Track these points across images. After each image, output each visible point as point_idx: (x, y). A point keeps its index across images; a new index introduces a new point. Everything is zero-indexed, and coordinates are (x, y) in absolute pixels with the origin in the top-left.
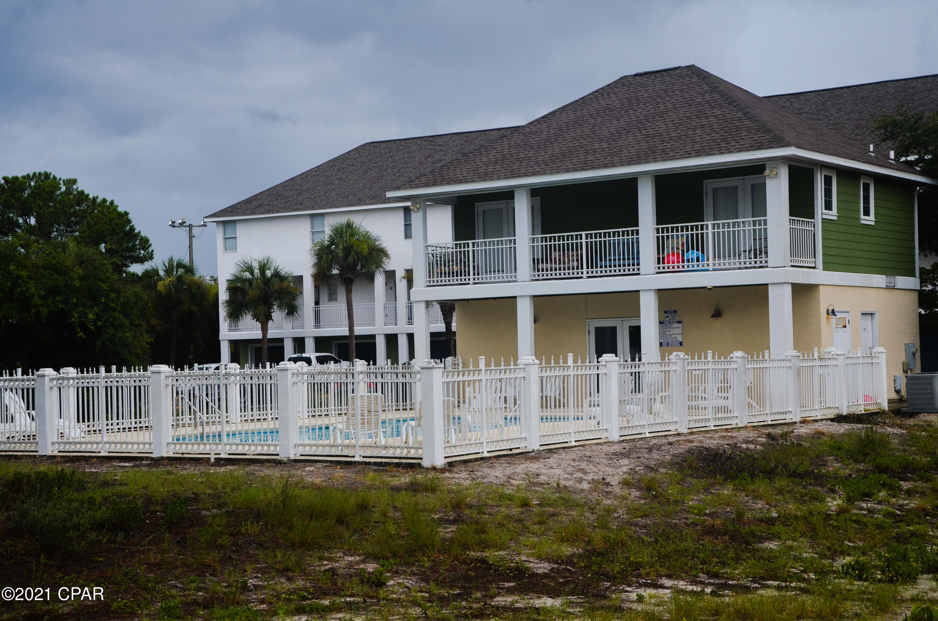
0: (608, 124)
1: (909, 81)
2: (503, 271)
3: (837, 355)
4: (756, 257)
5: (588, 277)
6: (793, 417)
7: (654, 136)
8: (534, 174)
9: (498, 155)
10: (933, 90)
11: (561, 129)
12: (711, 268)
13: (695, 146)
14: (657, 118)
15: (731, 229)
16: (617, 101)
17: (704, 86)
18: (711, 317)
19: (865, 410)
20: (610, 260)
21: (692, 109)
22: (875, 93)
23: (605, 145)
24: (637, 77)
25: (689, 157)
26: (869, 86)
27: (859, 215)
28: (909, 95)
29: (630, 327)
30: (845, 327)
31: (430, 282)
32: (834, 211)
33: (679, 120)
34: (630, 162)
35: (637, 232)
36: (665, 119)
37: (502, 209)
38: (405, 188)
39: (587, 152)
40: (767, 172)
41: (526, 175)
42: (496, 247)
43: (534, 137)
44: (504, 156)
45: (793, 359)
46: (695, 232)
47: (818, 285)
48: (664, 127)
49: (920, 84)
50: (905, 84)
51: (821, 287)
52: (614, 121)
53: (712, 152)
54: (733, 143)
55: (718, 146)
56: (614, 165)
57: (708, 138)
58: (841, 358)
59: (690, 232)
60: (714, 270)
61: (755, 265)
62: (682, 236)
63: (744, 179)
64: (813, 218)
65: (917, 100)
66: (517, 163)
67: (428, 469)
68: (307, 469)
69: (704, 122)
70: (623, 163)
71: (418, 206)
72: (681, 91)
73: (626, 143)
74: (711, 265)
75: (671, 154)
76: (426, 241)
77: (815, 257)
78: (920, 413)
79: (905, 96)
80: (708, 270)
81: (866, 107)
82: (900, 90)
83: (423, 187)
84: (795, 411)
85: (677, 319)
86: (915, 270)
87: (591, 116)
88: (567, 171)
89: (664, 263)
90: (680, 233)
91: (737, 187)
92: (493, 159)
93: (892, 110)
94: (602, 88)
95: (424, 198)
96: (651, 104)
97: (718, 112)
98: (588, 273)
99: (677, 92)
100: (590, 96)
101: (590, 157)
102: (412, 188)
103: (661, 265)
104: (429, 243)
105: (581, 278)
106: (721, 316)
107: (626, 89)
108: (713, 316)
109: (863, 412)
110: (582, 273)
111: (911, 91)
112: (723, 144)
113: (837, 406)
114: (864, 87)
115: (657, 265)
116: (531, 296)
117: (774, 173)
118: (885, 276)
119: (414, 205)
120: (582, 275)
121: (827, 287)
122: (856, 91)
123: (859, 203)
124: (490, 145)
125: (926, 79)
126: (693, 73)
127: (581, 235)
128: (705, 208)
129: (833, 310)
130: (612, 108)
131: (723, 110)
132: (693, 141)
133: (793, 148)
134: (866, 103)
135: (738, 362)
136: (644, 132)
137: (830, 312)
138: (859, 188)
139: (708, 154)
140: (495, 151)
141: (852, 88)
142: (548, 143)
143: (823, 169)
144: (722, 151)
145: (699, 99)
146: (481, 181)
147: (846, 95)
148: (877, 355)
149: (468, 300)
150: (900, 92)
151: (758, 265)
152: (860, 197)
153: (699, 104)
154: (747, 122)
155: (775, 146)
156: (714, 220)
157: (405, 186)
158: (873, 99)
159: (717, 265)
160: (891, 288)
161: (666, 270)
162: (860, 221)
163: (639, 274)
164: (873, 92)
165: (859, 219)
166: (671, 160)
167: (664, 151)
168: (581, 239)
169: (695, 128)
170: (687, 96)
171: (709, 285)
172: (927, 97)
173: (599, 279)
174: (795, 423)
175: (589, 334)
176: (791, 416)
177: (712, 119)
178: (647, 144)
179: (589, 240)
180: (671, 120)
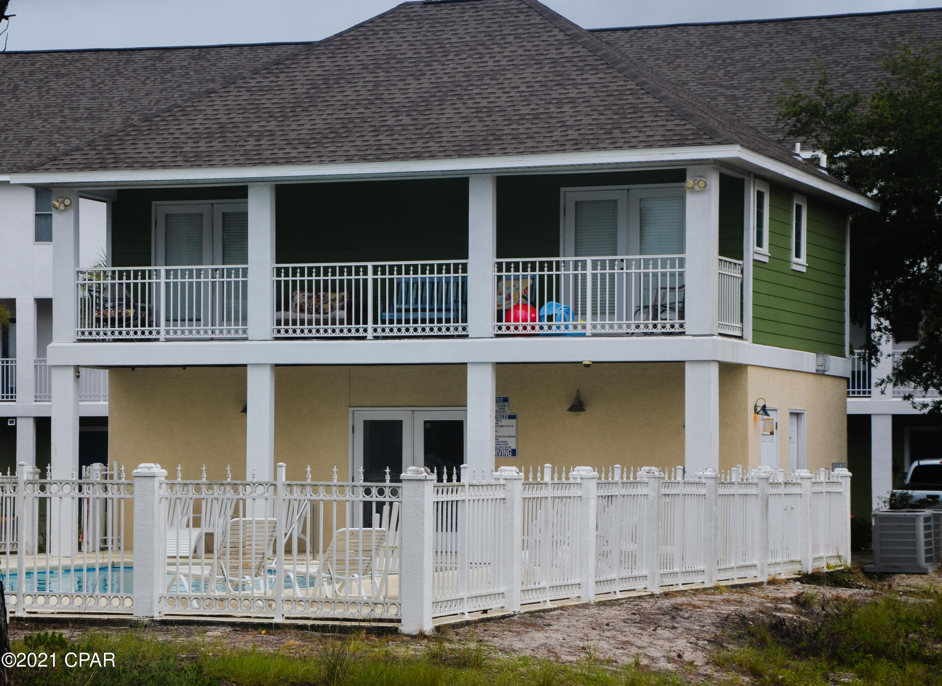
0: (401, 85)
1: (721, 27)
2: (198, 320)
3: (802, 478)
4: (655, 317)
5: (376, 338)
6: (759, 575)
7: (490, 112)
8: (289, 161)
9: (209, 124)
10: (761, 45)
11: (315, 87)
12: (588, 331)
13: (568, 132)
14: (487, 80)
15: (608, 271)
16: (405, 46)
17: (556, 32)
18: (569, 410)
19: (828, 567)
20: (399, 310)
21: (545, 69)
22: (670, 43)
23: (406, 120)
24: (429, 7)
25: (564, 151)
26: (659, 31)
27: (789, 255)
28: (725, 52)
29: (426, 422)
30: (772, 433)
31: (83, 333)
32: (765, 249)
33: (528, 87)
34: (460, 153)
35: (465, 266)
36: (502, 83)
37: (201, 215)
38: (47, 170)
39: (376, 131)
40: (689, 182)
41: (275, 162)
42: (179, 280)
43: (270, 96)
44: (222, 126)
45: (760, 483)
46: (546, 273)
47: (746, 366)
48: (504, 97)
49: (740, 35)
50: (716, 32)
51: (749, 369)
52: (410, 80)
53: (600, 145)
54: (634, 133)
55: (609, 136)
56: (432, 156)
57: (588, 120)
58: (807, 484)
59: (537, 273)
60: (594, 335)
61: (655, 331)
62: (525, 277)
63: (628, 190)
64: (742, 258)
65: (738, 61)
66: (252, 141)
67: (413, 637)
68: (209, 634)
69: (573, 93)
70: (447, 153)
71: (67, 202)
72: (517, 36)
73: (443, 120)
74: (589, 327)
75: (530, 143)
76: (77, 263)
77: (742, 321)
78: (895, 573)
79: (719, 51)
80: (583, 335)
81: (657, 65)
82: (709, 41)
83: (82, 170)
84: (762, 565)
85: (508, 412)
86: (844, 346)
87: (365, 67)
88: (349, 160)
89: (508, 320)
90: (521, 273)
91: (615, 201)
92: (201, 129)
93: (701, 74)
94: (371, 21)
95: (76, 189)
96: (470, 56)
97: (593, 79)
98: (375, 330)
99: (510, 39)
100: (352, 33)
101: (385, 139)
102: (59, 170)
103: (504, 323)
104: (83, 267)
105: (364, 338)
106: (584, 410)
107: (416, 26)
108: (571, 409)
109: (825, 570)
110: (365, 330)
111: (728, 44)
112: (617, 133)
113: (798, 558)
114: (651, 31)
115: (496, 323)
116: (271, 365)
117: (702, 184)
118: (815, 354)
119: (60, 200)
120: (365, 334)
121: (755, 368)
122: (638, 38)
123: (790, 237)
124: (190, 104)
125: (749, 25)
126: (530, 7)
127: (365, 268)
128: (561, 233)
129: (764, 407)
130: (398, 56)
131: (600, 75)
132: (563, 124)
133: (738, 147)
134: (658, 59)
135: (707, 485)
136: (470, 103)
137: (759, 409)
138: (791, 212)
139: (595, 148)
140: (201, 116)
141: (632, 32)
142: (298, 109)
143: (756, 180)
144: (618, 145)
145: (553, 53)
146: (192, 166)
147: (622, 43)
148: (840, 480)
149: (133, 367)
150: (710, 45)
151: (659, 331)
152: (792, 227)
153: (555, 61)
154: (648, 99)
155: (706, 141)
156: (576, 256)
157: (46, 167)
158: (668, 53)
159: (599, 327)
160: (821, 373)
161: (512, 331)
162: (790, 266)
163: (466, 336)
164: (666, 41)
165: (789, 262)
166: (532, 153)
167: (515, 137)
168: (365, 273)
169: (559, 104)
170: (529, 46)
171: (587, 359)
172: (754, 57)
173: (397, 341)
174: (762, 583)
175: (353, 432)
176: (754, 572)
177: (585, 89)
178: (482, 124)
179: (379, 276)
180: (512, 85)
